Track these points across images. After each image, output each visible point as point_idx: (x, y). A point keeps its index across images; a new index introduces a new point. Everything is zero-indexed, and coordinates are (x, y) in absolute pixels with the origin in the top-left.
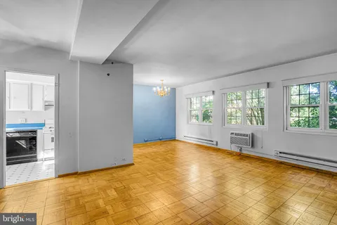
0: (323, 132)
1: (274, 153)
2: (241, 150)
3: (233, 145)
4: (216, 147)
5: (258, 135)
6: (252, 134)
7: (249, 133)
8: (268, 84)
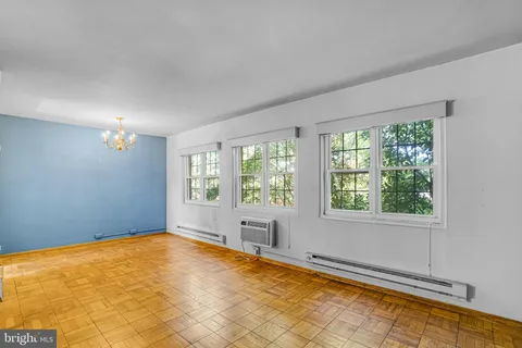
0: (373, 219)
1: (304, 257)
2: (258, 252)
3: (246, 244)
4: (222, 245)
5: (283, 225)
6: (275, 223)
7: (268, 220)
8: (298, 129)
